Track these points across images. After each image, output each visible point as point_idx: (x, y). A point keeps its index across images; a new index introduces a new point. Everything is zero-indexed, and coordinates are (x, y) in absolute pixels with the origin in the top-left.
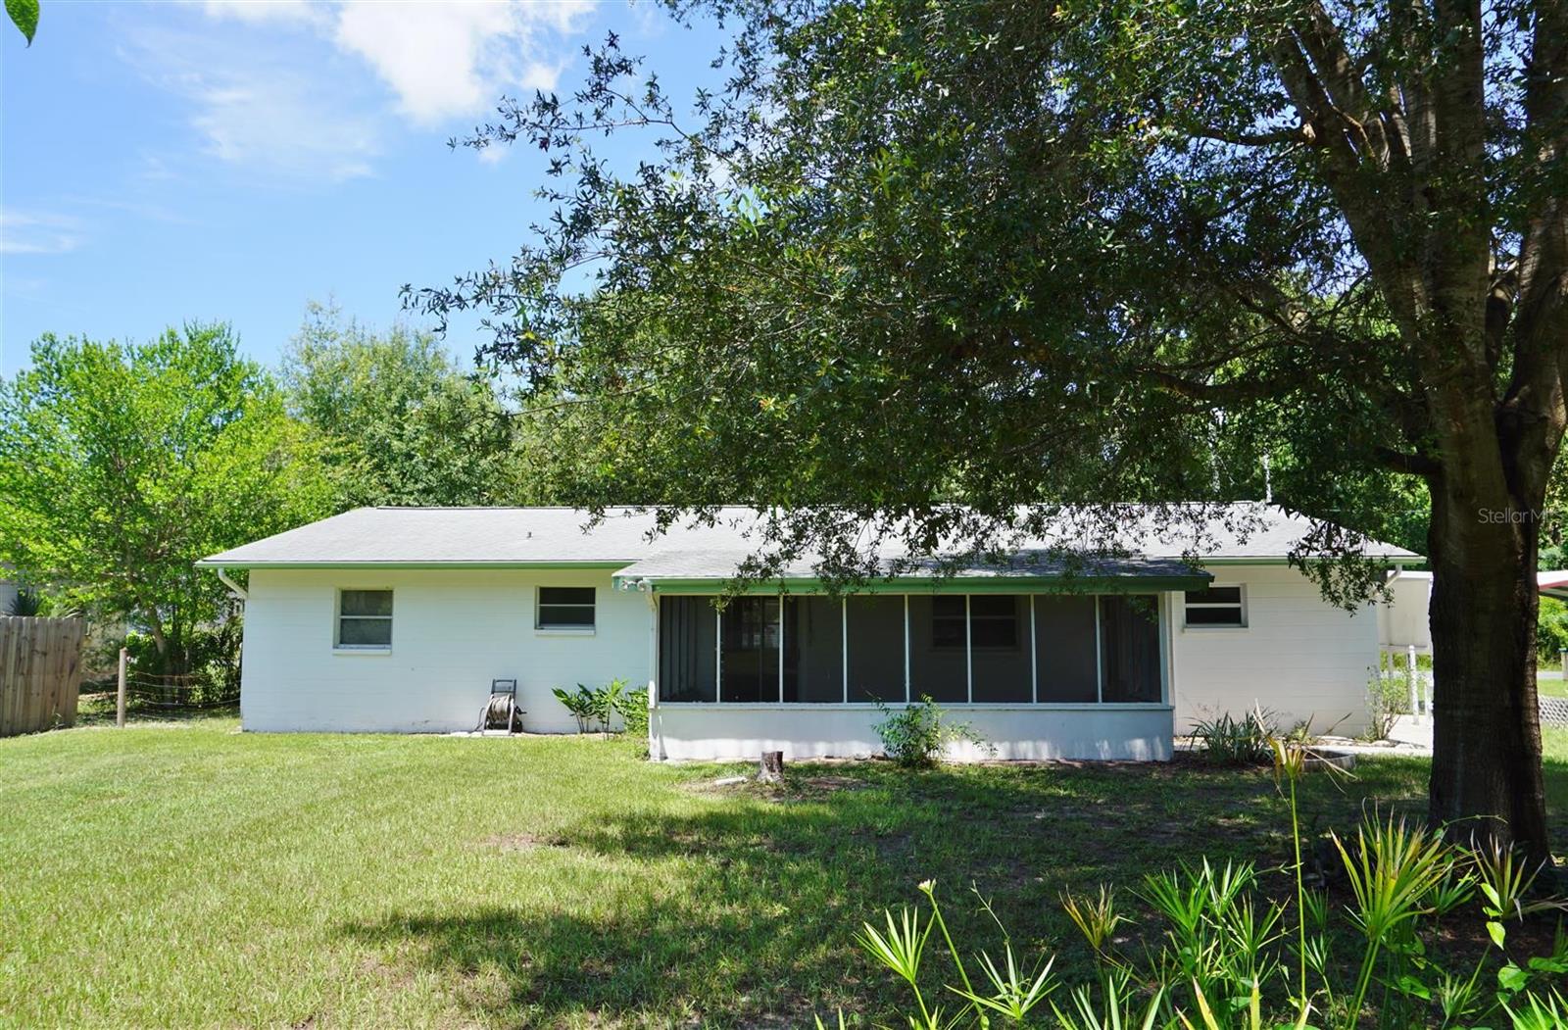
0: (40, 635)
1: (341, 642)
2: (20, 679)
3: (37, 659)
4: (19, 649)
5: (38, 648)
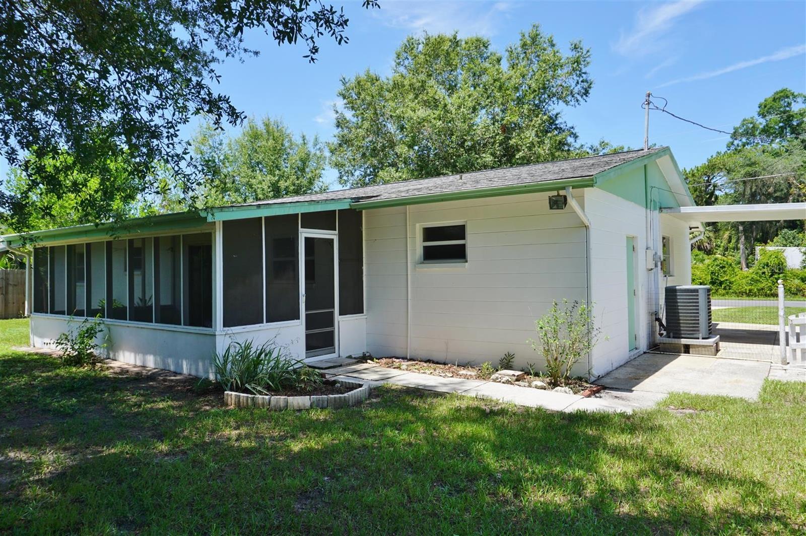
0: (11, 277)
2: (1, 296)
3: (10, 288)
5: (11, 282)
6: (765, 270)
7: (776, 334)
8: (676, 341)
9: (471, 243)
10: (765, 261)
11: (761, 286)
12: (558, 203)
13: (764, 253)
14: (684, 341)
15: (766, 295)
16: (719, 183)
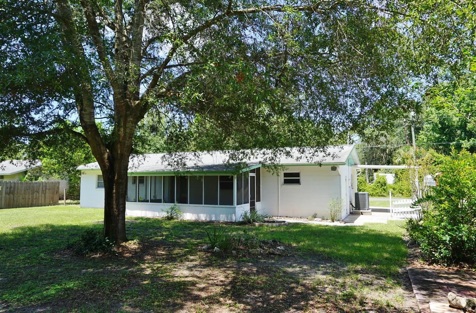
0: (48, 185)
1: (98, 187)
2: (43, 195)
3: (47, 191)
4: (42, 188)
5: (47, 188)
6: (379, 184)
7: (389, 210)
8: (358, 211)
9: (302, 178)
10: (379, 180)
11: (377, 191)
12: (334, 168)
13: (378, 176)
14: (361, 211)
15: (379, 196)
16: (355, 139)
